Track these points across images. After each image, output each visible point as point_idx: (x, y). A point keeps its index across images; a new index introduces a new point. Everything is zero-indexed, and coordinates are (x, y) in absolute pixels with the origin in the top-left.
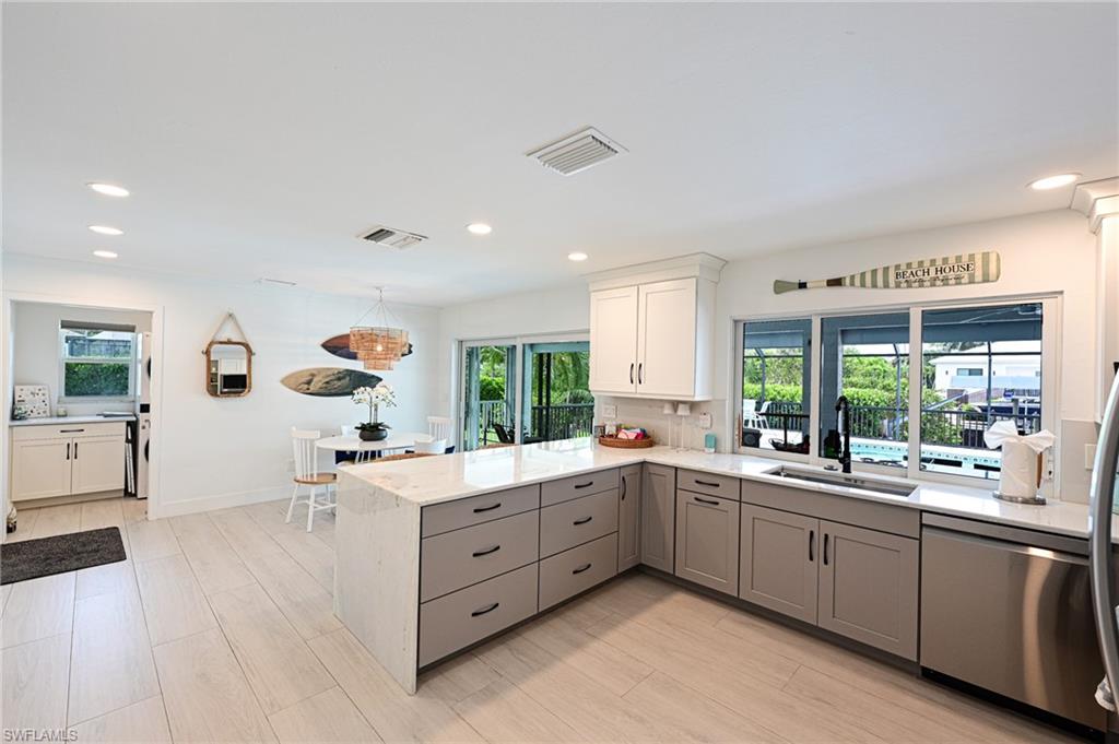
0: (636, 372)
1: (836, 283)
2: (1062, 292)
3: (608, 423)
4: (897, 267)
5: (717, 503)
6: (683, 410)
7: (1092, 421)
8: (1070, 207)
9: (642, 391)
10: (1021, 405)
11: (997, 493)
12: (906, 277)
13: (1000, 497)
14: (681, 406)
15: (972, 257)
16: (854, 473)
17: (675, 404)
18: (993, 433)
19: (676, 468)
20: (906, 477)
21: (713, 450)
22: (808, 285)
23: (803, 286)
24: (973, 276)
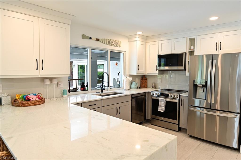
1: (98, 40)
5: (96, 110)
15: (119, 41)
16: (104, 92)
17: (50, 79)
19: (82, 103)
23: (91, 38)
24: (118, 45)
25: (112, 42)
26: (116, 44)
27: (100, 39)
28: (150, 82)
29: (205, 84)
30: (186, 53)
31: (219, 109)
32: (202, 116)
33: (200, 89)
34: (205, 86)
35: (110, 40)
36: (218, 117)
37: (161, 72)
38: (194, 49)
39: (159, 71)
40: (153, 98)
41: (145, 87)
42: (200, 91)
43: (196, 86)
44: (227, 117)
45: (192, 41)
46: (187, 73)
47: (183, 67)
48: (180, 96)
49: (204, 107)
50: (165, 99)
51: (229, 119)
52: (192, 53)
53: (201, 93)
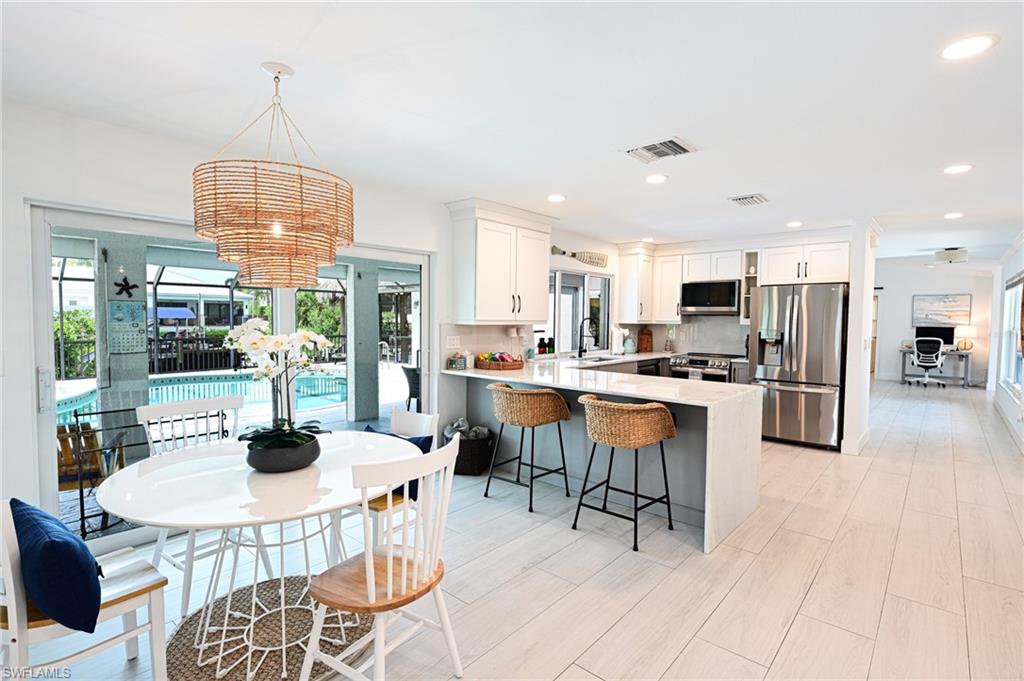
1: (574, 255)
12: (591, 259)
23: (564, 253)
27: (578, 254)
28: (658, 339)
29: (779, 338)
30: (740, 281)
31: (804, 380)
32: (772, 395)
33: (771, 349)
34: (779, 342)
35: (592, 254)
36: (803, 396)
37: (687, 318)
38: (756, 273)
39: (683, 316)
40: (673, 369)
42: (770, 350)
43: (763, 343)
44: (820, 394)
45: (752, 258)
46: (743, 321)
47: (735, 309)
48: (731, 363)
49: (775, 378)
50: (700, 370)
51: (823, 397)
52: (751, 281)
53: (772, 354)
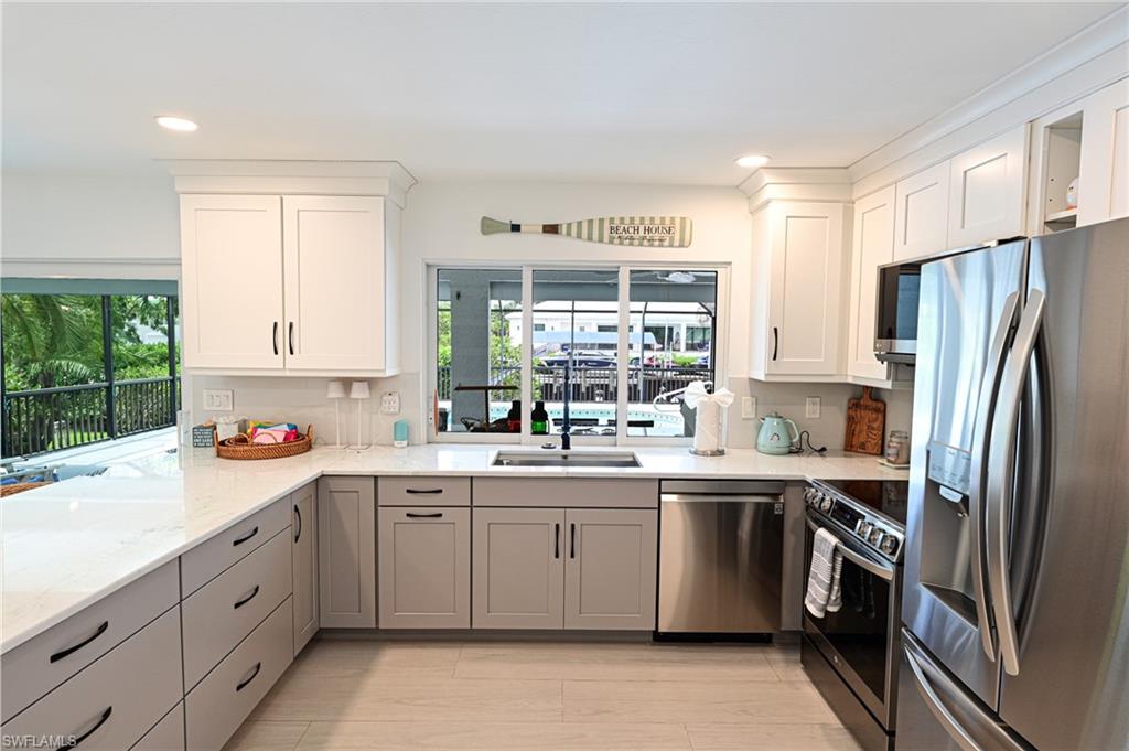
0: (284, 337)
1: (551, 229)
2: (730, 263)
3: (221, 420)
4: (612, 220)
5: (440, 515)
6: (358, 392)
7: (745, 376)
8: (737, 187)
9: (297, 365)
10: (575, 358)
11: (693, 449)
12: (620, 233)
13: (695, 453)
14: (356, 385)
15: (673, 219)
16: (574, 448)
17: (347, 383)
18: (692, 394)
19: (376, 478)
20: (616, 445)
21: (405, 443)
22: (522, 228)
23: (516, 228)
24: (672, 239)
25: (631, 230)
26: (657, 236)
27: (565, 227)
35: (617, 222)
41: (870, 454)
50: (834, 542)
